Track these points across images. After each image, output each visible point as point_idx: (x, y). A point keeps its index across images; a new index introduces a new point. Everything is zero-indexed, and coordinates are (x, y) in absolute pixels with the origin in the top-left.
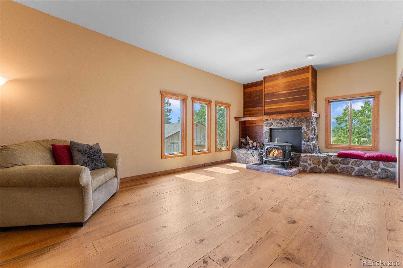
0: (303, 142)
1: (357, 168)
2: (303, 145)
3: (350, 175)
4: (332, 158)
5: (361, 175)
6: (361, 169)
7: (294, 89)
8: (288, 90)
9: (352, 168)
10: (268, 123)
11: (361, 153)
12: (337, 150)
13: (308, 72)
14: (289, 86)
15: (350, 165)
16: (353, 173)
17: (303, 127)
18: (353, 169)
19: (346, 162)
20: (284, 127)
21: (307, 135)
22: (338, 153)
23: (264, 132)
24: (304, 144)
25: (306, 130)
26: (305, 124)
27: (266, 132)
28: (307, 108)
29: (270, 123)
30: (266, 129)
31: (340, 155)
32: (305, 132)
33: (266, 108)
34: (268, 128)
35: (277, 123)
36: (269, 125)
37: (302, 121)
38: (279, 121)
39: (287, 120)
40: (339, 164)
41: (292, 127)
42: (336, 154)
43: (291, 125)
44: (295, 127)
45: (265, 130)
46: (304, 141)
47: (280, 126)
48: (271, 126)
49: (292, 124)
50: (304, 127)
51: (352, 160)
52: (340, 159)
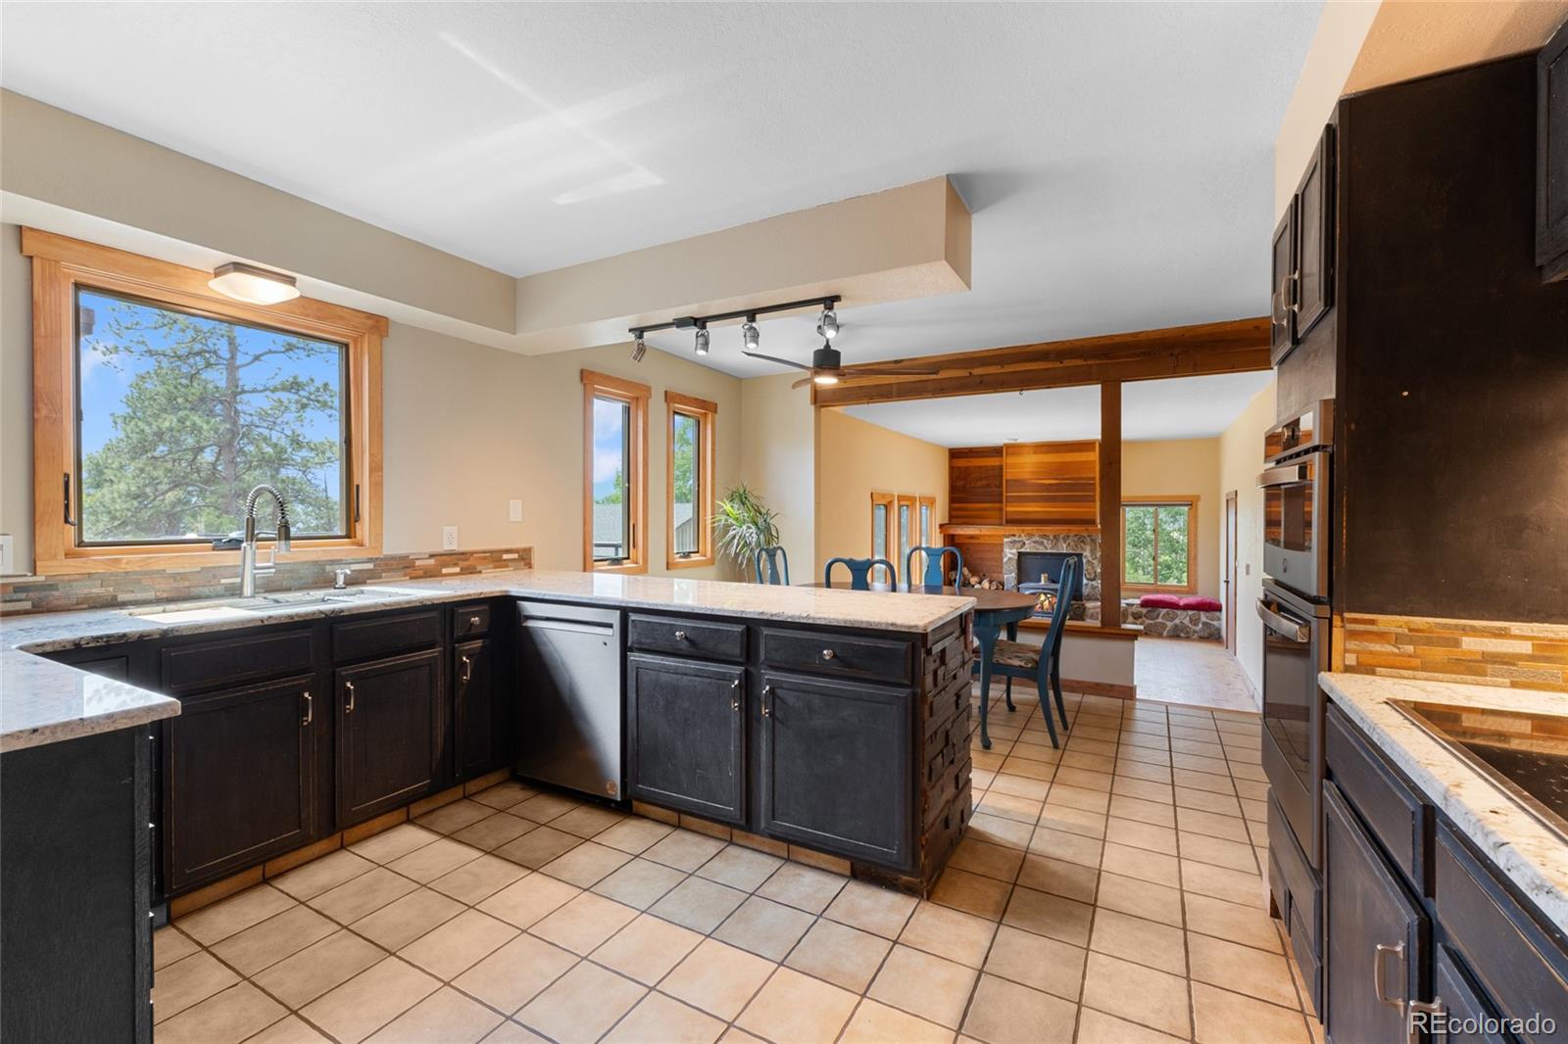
0: (1085, 581)
1: (1170, 624)
2: (1084, 587)
3: (1160, 636)
4: (1134, 609)
5: (1177, 634)
6: (1176, 626)
7: (1067, 479)
8: (1057, 479)
9: (1163, 624)
10: (1015, 542)
11: (1173, 598)
12: (1139, 594)
13: (1094, 450)
14: (1060, 469)
15: (1160, 620)
16: (1165, 634)
17: (1085, 554)
18: (1164, 626)
19: (1154, 614)
20: (1049, 551)
21: (1093, 568)
22: (1142, 598)
23: (1005, 560)
24: (1086, 585)
25: (1090, 559)
26: (1088, 548)
27: (1010, 559)
28: (1090, 517)
29: (1019, 541)
30: (1010, 553)
31: (1145, 604)
32: (1089, 561)
33: (1009, 509)
34: (1014, 551)
35: (1035, 542)
36: (1019, 545)
37: (1083, 542)
38: (1037, 539)
39: (1055, 537)
40: (1144, 618)
41: (1065, 551)
42: (1138, 601)
43: (1063, 548)
44: (1071, 551)
45: (1010, 556)
46: (1087, 579)
47: (1042, 550)
48: (1022, 547)
49: (1065, 546)
50: (1087, 553)
51: (1164, 611)
52: (1144, 610)
